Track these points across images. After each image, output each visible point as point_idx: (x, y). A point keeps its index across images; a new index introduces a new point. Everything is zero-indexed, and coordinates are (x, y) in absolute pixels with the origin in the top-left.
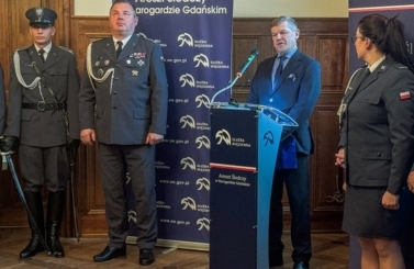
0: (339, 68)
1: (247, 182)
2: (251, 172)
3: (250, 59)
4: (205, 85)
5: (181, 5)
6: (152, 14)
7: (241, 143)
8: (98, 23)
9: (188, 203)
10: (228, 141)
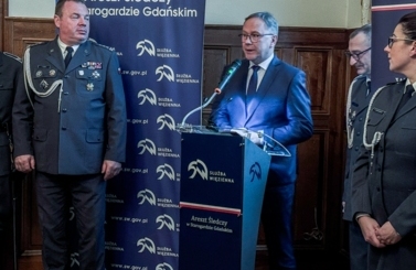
0: (320, 86)
1: (227, 227)
2: (234, 215)
3: (231, 72)
4: (170, 103)
5: (141, 6)
6: (105, 16)
7: (221, 177)
8: (37, 26)
9: (146, 245)
10: (204, 175)
